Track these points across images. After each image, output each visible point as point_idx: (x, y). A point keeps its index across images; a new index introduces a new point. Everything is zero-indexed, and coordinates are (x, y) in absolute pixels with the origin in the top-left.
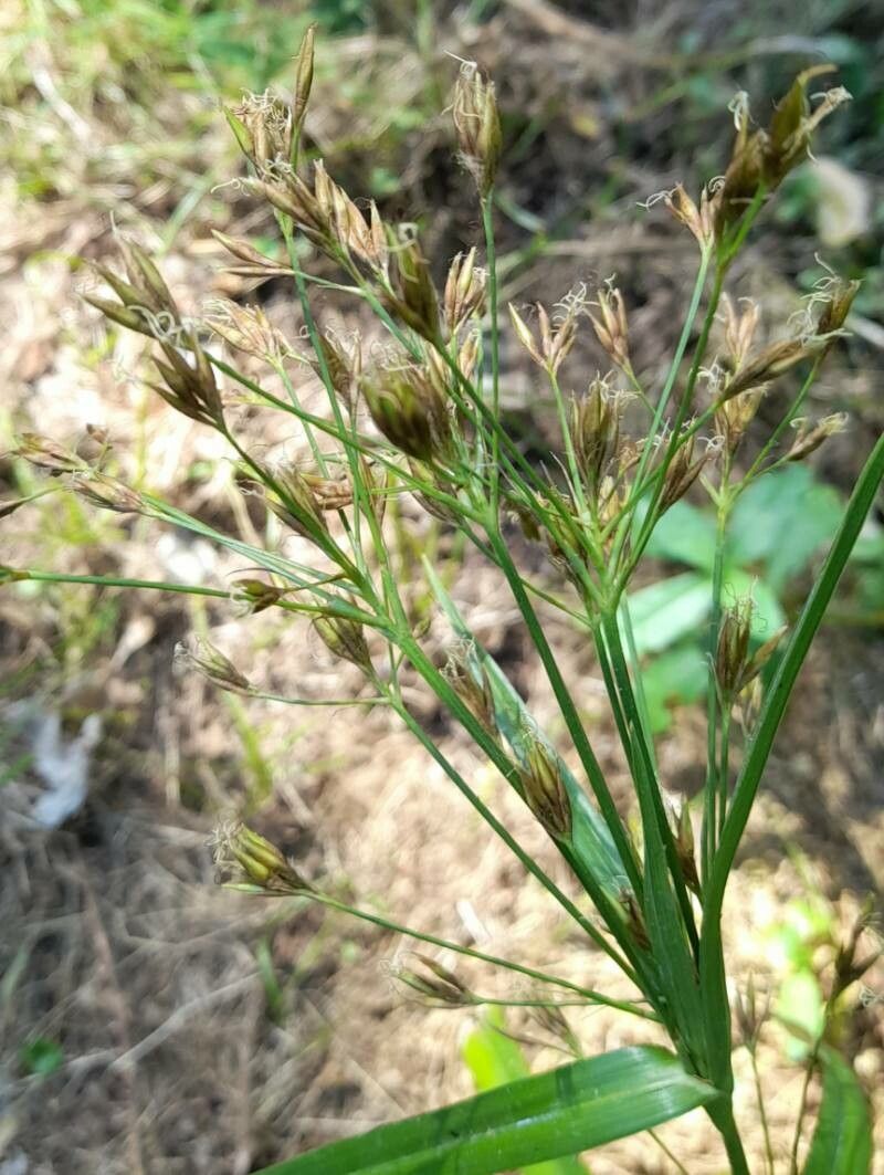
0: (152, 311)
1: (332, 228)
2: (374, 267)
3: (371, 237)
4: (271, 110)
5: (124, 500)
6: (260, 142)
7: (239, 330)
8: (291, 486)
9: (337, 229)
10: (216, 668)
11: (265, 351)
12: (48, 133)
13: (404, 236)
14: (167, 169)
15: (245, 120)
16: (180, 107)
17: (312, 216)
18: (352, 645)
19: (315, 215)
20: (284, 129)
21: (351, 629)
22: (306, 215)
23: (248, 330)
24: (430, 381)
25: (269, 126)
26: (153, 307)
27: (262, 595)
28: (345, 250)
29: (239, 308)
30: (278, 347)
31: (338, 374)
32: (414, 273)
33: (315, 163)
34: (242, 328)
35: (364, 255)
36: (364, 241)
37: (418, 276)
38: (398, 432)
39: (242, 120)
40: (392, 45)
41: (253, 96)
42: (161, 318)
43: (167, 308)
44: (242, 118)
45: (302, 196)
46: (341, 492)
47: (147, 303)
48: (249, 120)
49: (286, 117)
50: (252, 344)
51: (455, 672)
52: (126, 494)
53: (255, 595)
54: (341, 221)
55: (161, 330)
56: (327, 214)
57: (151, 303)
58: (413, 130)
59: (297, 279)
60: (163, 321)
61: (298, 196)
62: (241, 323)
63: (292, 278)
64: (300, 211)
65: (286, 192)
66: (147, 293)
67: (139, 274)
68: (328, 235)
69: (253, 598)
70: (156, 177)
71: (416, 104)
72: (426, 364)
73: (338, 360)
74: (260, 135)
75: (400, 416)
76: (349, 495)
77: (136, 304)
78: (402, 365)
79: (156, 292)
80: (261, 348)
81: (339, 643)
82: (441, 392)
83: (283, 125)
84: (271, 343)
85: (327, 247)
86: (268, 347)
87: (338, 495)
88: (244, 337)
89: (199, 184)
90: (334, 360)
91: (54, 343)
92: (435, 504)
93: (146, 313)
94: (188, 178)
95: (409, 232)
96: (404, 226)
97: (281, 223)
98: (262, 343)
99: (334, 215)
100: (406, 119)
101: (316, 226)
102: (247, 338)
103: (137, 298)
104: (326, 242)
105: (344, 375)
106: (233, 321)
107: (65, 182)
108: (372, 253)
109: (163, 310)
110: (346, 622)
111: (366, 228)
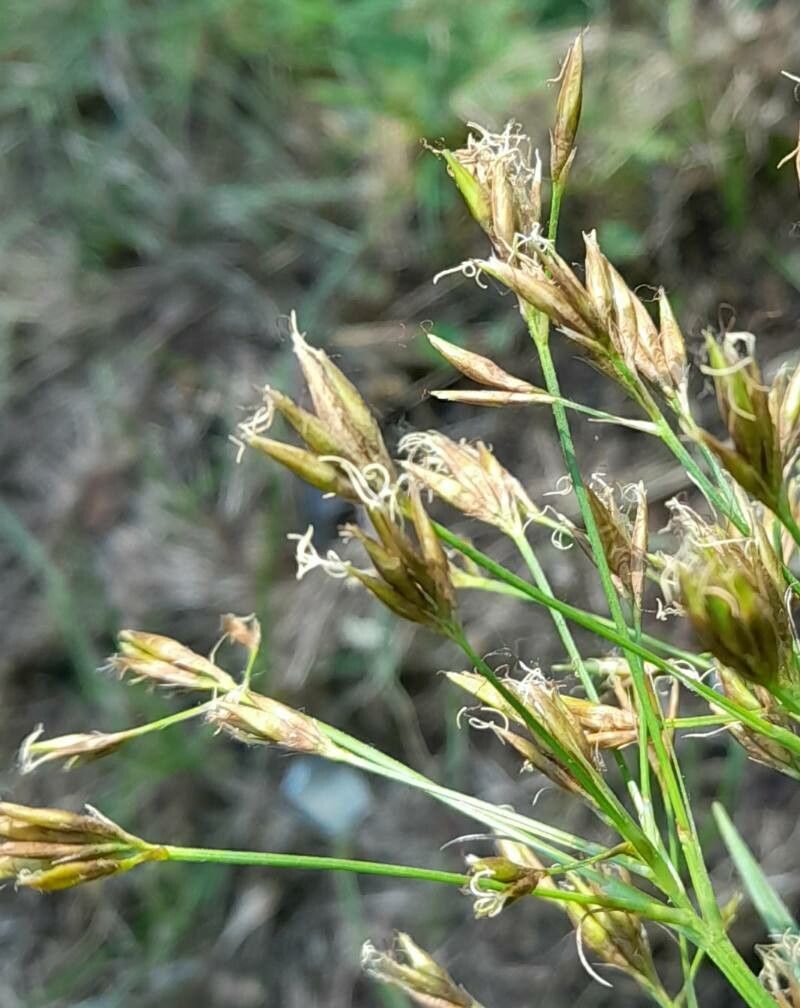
0: (354, 462)
1: (611, 334)
2: (667, 389)
3: (661, 343)
4: (513, 157)
5: (293, 735)
6: (500, 205)
7: (455, 478)
8: (549, 717)
9: (617, 335)
10: (424, 979)
11: (495, 509)
12: (123, 169)
13: (732, 352)
14: (300, 223)
15: (476, 171)
16: (318, 130)
17: (583, 316)
18: (627, 947)
19: (589, 315)
20: (530, 183)
21: (627, 925)
22: (576, 316)
23: (470, 479)
24: (760, 562)
25: (513, 178)
26: (355, 456)
27: (514, 880)
28: (631, 366)
29: (453, 445)
30: (514, 505)
31: (615, 549)
32: (749, 406)
33: (585, 237)
34: (460, 476)
35: (652, 372)
36: (651, 350)
37: (755, 412)
38: (733, 646)
39: (471, 170)
40: (633, 41)
41: (486, 135)
42: (369, 473)
43: (375, 458)
44: (471, 168)
45: (571, 289)
46: (619, 724)
47: (348, 450)
48: (481, 170)
49: (533, 165)
50: (475, 502)
51: (775, 984)
52: (296, 727)
53: (506, 881)
54: (623, 321)
55: (371, 493)
56: (603, 314)
57: (352, 447)
58: (661, 166)
59: (555, 407)
60: (373, 476)
61: (564, 288)
62: (459, 469)
63: (549, 406)
64: (567, 311)
65: (546, 283)
66: (347, 435)
67: (335, 405)
68: (607, 343)
69: (503, 886)
70: (282, 234)
71: (666, 127)
72: (754, 537)
73: (614, 528)
74: (500, 193)
75: (735, 621)
76: (632, 729)
77: (332, 452)
78: (718, 539)
79: (360, 433)
80: (489, 506)
81: (607, 942)
82: (777, 579)
83: (529, 177)
84: (505, 499)
85: (603, 360)
86: (499, 504)
87: (614, 728)
88: (464, 491)
89: (349, 245)
90: (609, 528)
91: (130, 477)
92: (761, 743)
93: (346, 465)
94: (330, 236)
95: (741, 346)
96: (732, 337)
97: (532, 324)
98: (490, 499)
99: (613, 314)
100: (650, 148)
101: (590, 333)
102: (469, 491)
103: (333, 443)
104: (604, 355)
105: (623, 550)
106: (445, 464)
107: (147, 240)
108: (665, 368)
109: (370, 460)
110: (618, 914)
111: (653, 330)
